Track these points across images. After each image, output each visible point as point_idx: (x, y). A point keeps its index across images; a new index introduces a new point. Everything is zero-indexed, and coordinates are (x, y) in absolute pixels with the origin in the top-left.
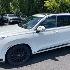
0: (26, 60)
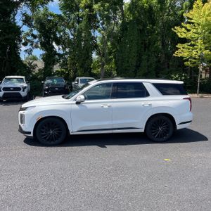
0: (60, 140)
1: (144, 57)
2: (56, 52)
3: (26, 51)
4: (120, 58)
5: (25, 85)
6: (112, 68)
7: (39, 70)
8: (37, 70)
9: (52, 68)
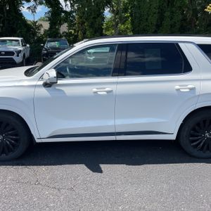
1: (167, 14)
2: (62, 8)
3: (29, 8)
4: (138, 15)
5: (20, 48)
6: (127, 28)
7: (45, 31)
8: (42, 32)
9: (58, 29)
